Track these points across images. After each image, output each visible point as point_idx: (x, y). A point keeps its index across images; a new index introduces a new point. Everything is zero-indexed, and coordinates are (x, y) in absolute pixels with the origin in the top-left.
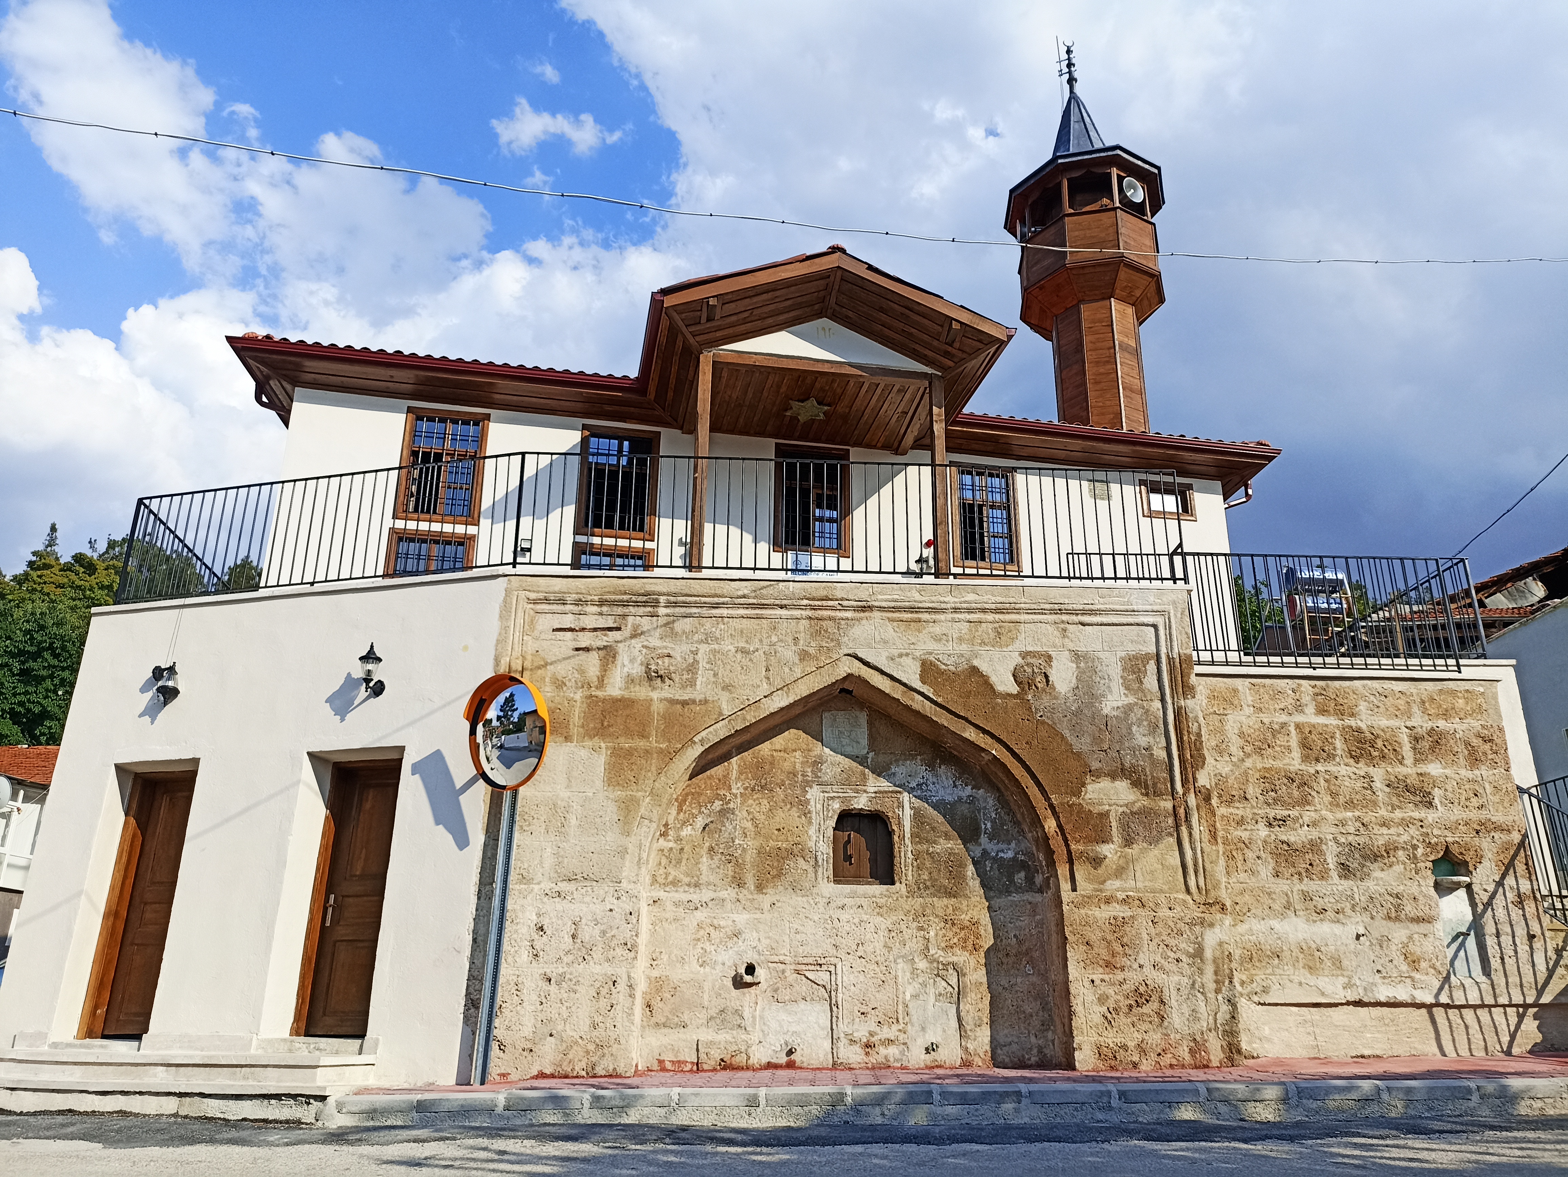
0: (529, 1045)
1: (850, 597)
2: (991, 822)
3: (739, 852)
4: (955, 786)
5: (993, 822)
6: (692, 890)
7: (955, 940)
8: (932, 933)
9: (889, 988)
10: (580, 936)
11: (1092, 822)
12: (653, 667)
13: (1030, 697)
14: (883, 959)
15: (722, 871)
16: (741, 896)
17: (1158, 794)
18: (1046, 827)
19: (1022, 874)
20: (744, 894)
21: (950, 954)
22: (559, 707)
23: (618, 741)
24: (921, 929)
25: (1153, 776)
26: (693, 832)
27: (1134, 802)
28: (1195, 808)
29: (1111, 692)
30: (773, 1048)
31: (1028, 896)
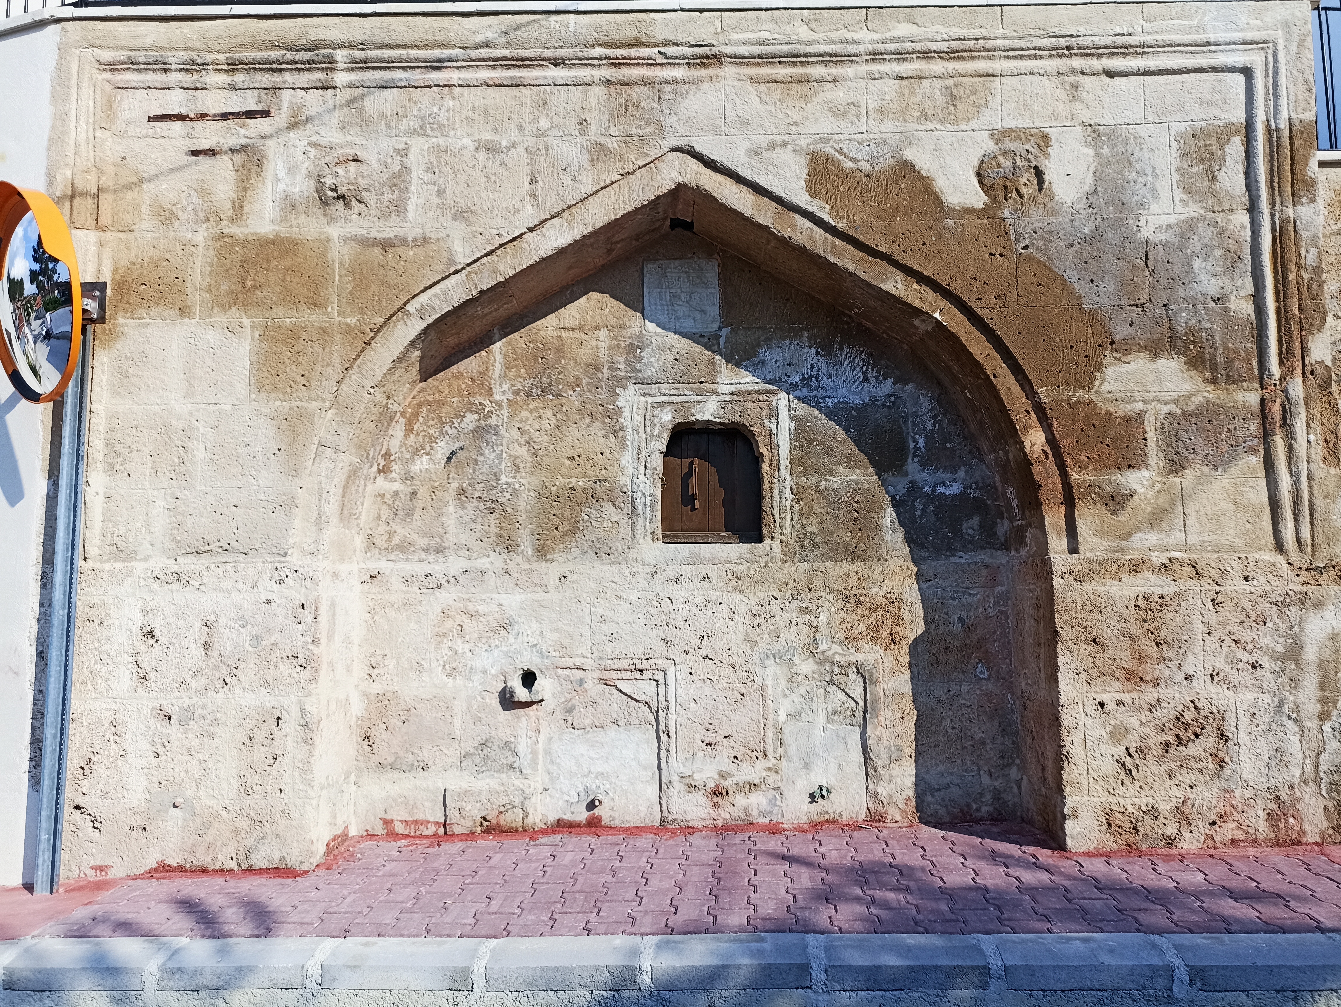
0: (139, 821)
1: (681, 38)
2: (926, 436)
3: (508, 495)
4: (866, 379)
5: (929, 438)
6: (431, 558)
7: (861, 628)
8: (823, 618)
9: (752, 704)
10: (216, 646)
11: (1112, 433)
12: (329, 181)
13: (1006, 213)
14: (742, 660)
15: (479, 527)
16: (511, 566)
17: (1233, 379)
18: (1027, 444)
19: (975, 521)
20: (517, 562)
21: (853, 650)
22: (168, 256)
23: (273, 313)
24: (805, 611)
25: (1226, 348)
26: (432, 466)
27: (1189, 396)
28: (1302, 402)
29: (1156, 197)
30: (567, 798)
31: (983, 557)
